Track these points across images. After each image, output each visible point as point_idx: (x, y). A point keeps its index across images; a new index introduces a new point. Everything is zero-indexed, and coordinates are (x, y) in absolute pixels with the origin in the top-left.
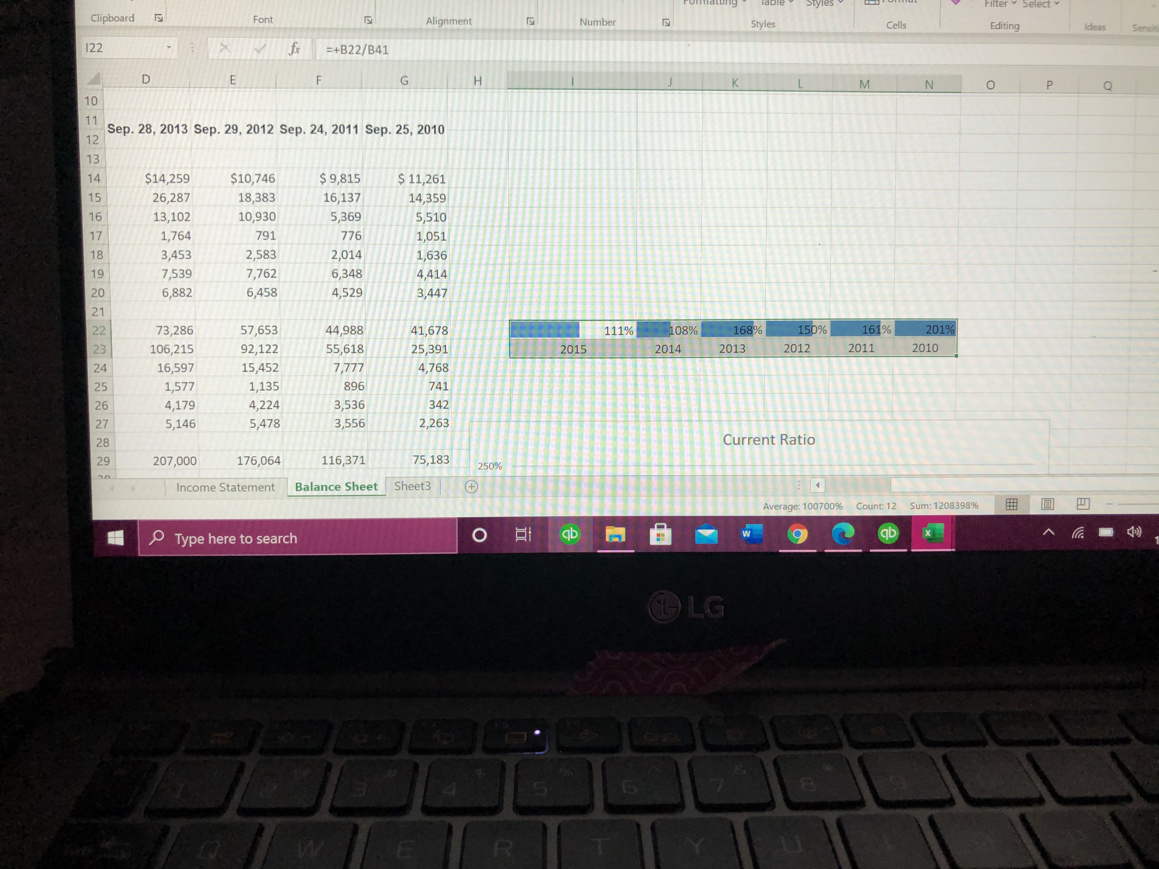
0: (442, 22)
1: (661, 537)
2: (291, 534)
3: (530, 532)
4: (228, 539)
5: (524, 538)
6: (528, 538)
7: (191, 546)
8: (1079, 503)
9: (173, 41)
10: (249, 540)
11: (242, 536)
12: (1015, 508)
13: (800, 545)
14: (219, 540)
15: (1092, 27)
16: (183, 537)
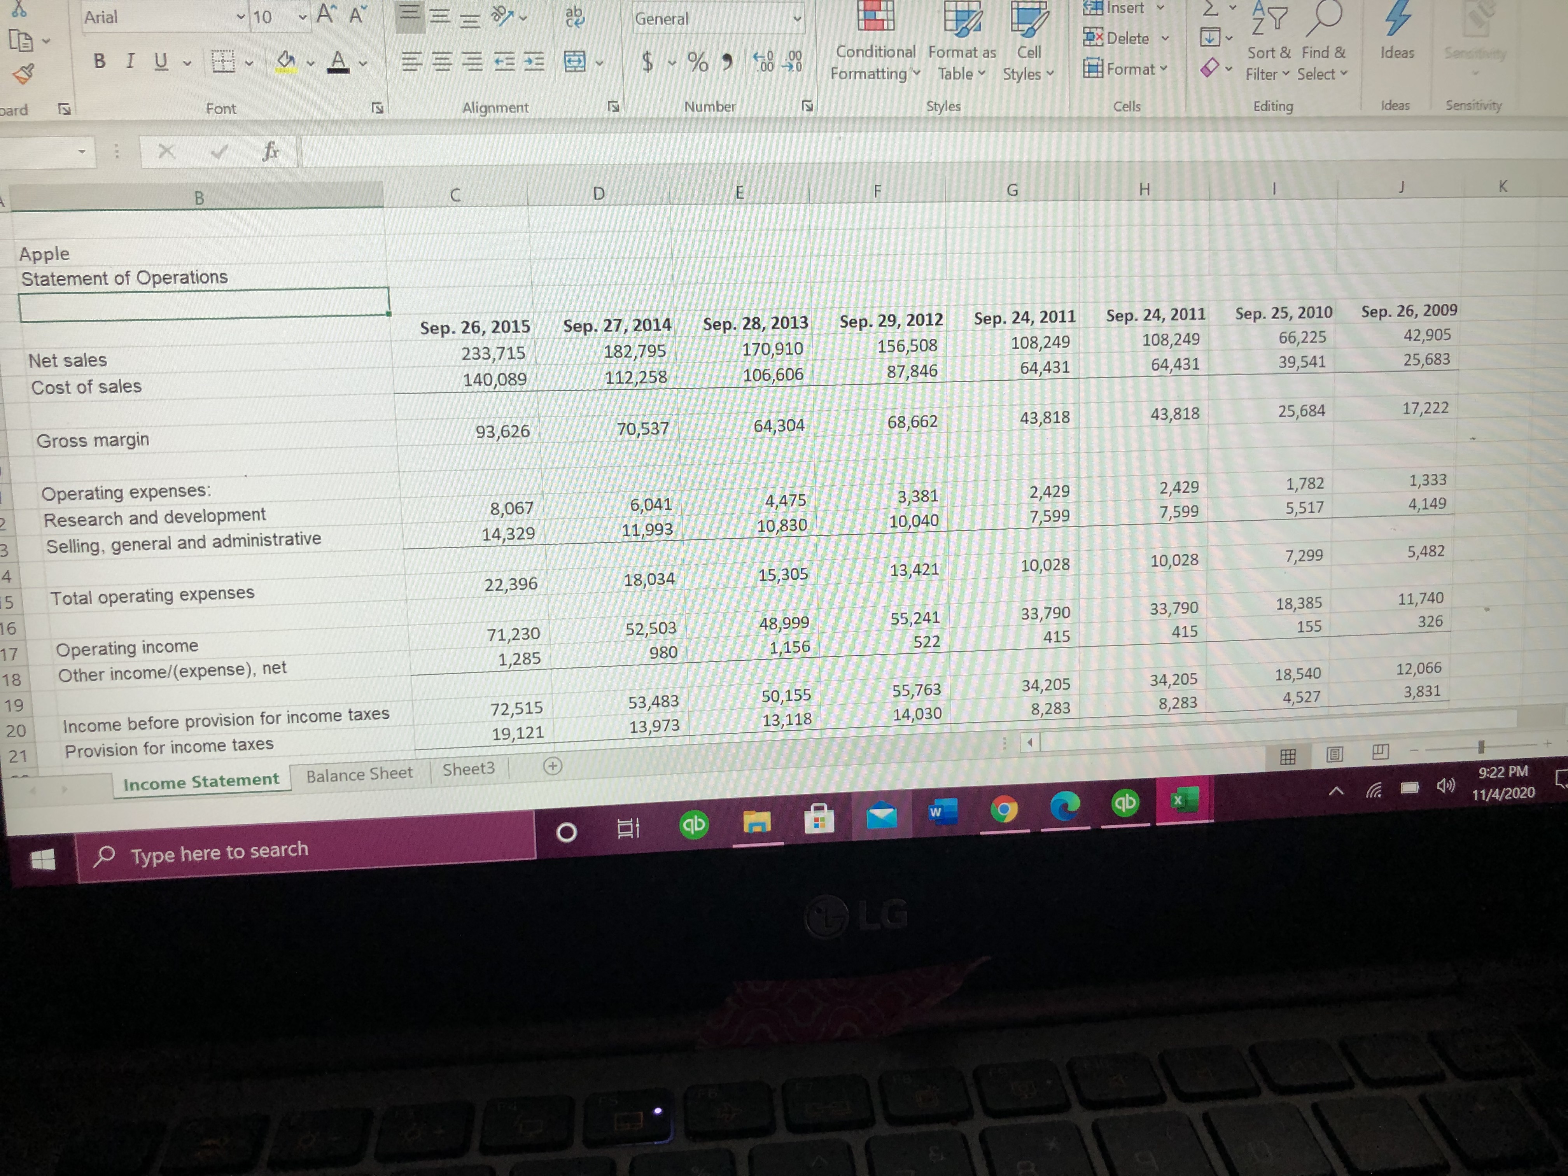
0: (487, 108)
1: (819, 823)
2: (299, 842)
3: (638, 825)
4: (209, 854)
5: (630, 834)
6: (635, 833)
7: (155, 865)
8: (1376, 751)
9: (87, 143)
10: (239, 853)
11: (229, 849)
12: (1293, 761)
13: (1009, 823)
14: (196, 855)
15: (1392, 106)
16: (143, 854)
